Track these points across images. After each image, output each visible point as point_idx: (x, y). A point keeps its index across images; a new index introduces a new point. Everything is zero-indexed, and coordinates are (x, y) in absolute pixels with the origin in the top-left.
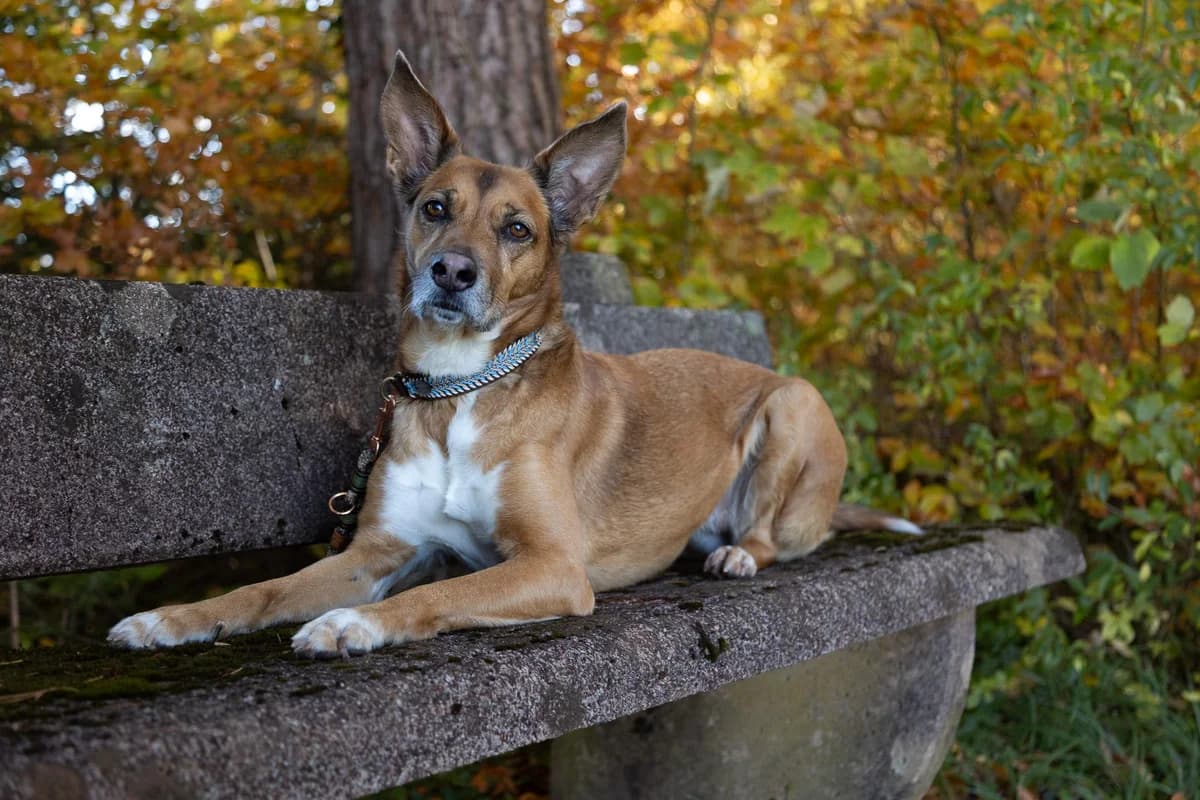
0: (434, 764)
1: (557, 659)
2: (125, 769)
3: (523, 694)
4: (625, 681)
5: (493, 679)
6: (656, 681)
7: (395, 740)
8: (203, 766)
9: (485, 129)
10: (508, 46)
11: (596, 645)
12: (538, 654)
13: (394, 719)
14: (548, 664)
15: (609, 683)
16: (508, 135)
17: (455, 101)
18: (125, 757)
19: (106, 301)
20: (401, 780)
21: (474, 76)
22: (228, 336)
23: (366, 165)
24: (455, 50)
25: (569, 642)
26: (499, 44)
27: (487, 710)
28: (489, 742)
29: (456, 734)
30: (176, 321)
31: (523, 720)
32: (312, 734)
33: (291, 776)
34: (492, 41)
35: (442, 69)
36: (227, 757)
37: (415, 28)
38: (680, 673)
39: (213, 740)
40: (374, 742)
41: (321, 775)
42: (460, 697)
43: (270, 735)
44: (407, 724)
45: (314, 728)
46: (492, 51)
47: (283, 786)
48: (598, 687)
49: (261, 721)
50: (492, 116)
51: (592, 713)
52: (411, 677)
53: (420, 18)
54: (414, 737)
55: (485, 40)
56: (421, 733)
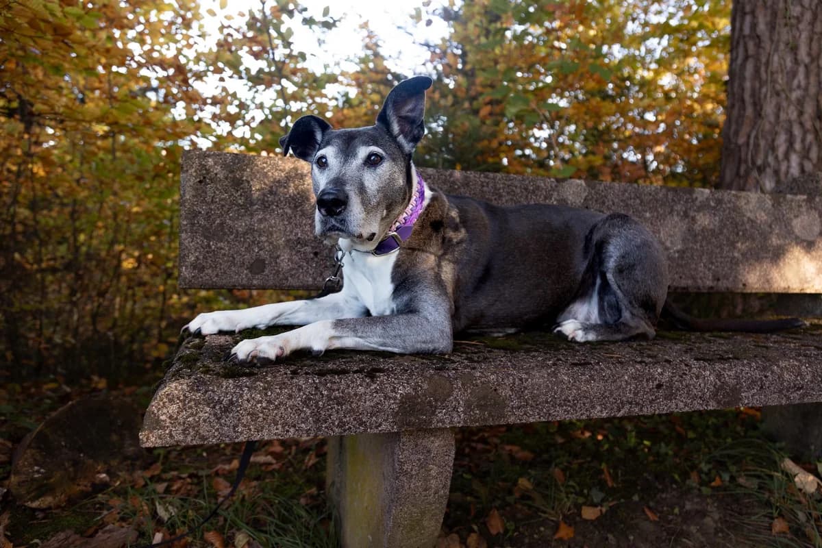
0: (641, 410)
1: (730, 370)
2: (473, 385)
3: (702, 385)
4: (772, 388)
5: (686, 374)
6: (795, 391)
7: (619, 395)
8: (512, 390)
9: (790, 122)
10: (808, 84)
11: (757, 367)
12: (718, 366)
13: (621, 385)
14: (723, 373)
15: (762, 387)
16: (801, 124)
17: (775, 110)
18: (476, 380)
19: (556, 186)
20: (620, 415)
21: (787, 98)
22: (611, 203)
23: (729, 139)
24: (778, 87)
25: (740, 363)
26: (803, 83)
27: (678, 389)
28: (677, 405)
29: (657, 398)
30: (587, 196)
31: (700, 398)
32: (573, 385)
33: (558, 402)
34: (799, 82)
35: (771, 97)
36: (525, 388)
37: (760, 79)
38: (813, 389)
39: (521, 380)
40: (607, 394)
41: (575, 404)
42: (663, 381)
43: (551, 382)
44: (628, 389)
45: (575, 382)
46: (799, 87)
47: (553, 406)
48: (753, 388)
49: (548, 374)
50: (794, 115)
51: (746, 401)
52: (638, 366)
53: (764, 76)
54: (632, 396)
55: (795, 82)
56: (636, 394)
